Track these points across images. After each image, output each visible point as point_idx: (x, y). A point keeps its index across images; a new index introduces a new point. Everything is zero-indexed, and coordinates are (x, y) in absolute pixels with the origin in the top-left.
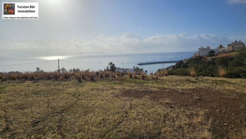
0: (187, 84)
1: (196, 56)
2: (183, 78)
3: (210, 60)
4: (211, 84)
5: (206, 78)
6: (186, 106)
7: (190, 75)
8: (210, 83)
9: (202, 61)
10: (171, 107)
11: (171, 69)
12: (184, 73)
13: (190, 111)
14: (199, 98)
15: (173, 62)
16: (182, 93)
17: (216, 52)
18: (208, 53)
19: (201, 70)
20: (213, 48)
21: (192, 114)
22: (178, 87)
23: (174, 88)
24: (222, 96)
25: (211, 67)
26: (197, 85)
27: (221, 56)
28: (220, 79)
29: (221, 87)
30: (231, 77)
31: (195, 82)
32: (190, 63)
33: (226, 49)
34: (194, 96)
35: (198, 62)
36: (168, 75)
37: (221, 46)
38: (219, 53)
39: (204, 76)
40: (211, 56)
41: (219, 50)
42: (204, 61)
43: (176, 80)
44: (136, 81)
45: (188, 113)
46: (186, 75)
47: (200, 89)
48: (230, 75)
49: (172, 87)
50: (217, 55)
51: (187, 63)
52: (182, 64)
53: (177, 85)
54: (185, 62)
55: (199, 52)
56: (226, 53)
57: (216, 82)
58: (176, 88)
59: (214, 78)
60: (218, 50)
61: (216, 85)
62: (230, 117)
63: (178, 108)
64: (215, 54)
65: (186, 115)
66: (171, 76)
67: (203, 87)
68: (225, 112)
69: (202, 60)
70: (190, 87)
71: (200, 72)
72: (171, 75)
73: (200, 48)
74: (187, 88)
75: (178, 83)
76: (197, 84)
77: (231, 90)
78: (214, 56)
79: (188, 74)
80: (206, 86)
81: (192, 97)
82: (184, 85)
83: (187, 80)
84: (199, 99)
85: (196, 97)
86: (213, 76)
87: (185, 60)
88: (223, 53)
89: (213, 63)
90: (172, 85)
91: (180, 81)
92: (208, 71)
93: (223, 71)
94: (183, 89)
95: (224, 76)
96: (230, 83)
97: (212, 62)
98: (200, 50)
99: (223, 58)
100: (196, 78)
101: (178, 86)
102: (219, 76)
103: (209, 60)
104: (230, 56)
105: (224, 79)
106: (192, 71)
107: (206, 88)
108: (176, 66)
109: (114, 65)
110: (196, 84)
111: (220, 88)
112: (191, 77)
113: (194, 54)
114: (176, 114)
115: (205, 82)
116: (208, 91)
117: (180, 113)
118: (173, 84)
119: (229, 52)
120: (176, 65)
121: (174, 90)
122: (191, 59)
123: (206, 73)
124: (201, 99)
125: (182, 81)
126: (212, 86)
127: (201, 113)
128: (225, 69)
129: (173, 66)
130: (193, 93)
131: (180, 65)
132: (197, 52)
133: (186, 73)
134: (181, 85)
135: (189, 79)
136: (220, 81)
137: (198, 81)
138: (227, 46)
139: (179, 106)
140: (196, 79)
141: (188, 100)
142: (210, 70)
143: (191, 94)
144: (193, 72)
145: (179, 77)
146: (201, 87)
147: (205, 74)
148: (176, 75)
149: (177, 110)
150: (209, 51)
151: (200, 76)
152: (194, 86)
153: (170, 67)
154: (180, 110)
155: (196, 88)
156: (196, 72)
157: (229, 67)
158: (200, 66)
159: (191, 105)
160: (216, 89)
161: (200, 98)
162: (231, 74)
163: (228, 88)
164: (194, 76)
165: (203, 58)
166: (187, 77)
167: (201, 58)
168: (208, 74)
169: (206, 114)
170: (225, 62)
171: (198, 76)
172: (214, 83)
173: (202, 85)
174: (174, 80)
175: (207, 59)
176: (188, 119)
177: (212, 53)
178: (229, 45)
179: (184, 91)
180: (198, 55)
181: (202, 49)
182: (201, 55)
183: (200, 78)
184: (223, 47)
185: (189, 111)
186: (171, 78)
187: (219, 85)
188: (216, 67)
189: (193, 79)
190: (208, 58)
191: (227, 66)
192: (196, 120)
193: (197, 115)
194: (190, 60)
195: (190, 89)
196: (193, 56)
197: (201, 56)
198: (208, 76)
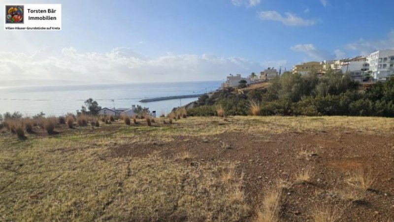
0: (214, 128)
1: (224, 88)
2: (208, 119)
3: (242, 93)
4: (243, 126)
5: (236, 117)
6: (212, 159)
7: (217, 115)
8: (241, 124)
9: (232, 94)
10: (192, 164)
11: (191, 107)
12: (210, 112)
13: (218, 165)
14: (229, 146)
15: (195, 96)
16: (207, 142)
17: (248, 82)
18: (239, 84)
19: (231, 108)
20: (245, 76)
21: (220, 171)
22: (201, 134)
23: (196, 135)
24: (256, 141)
25: (242, 102)
26: (227, 129)
27: (254, 88)
28: (253, 118)
29: (254, 128)
30: (264, 115)
31: (224, 124)
32: (217, 98)
33: (259, 78)
34: (222, 144)
35: (227, 95)
36: (187, 116)
37: (253, 74)
38: (252, 84)
39: (235, 115)
40: (242, 88)
41: (252, 79)
42: (234, 94)
43: (200, 123)
44: (137, 129)
45: (215, 169)
46: (212, 115)
47: (230, 133)
48: (264, 113)
49: (192, 134)
50: (249, 85)
51: (213, 98)
52: (207, 100)
53: (200, 130)
54: (210, 96)
55: (228, 81)
56: (259, 83)
57: (248, 122)
58: (199, 135)
59: (246, 118)
60: (250, 79)
61: (249, 127)
62: (265, 167)
63: (201, 164)
64: (246, 84)
65: (213, 173)
66: (192, 118)
67: (234, 131)
68: (259, 160)
69: (232, 92)
70: (218, 132)
71: (230, 109)
72: (192, 115)
73: (229, 76)
74: (213, 134)
75: (201, 127)
76: (227, 126)
77: (265, 132)
78: (246, 87)
79: (215, 114)
80: (238, 129)
81: (220, 146)
82: (209, 130)
83: (214, 122)
84: (230, 148)
85: (225, 145)
86: (245, 114)
87: (211, 93)
88: (256, 83)
89: (244, 97)
90: (194, 131)
91: (204, 125)
92: (239, 108)
93: (256, 107)
94: (209, 136)
95: (258, 114)
96: (264, 123)
97: (243, 95)
98: (228, 79)
99: (256, 90)
100: (224, 118)
101: (201, 132)
102: (252, 115)
103: (240, 93)
104: (263, 87)
105: (258, 118)
106: (220, 108)
107: (237, 132)
108: (199, 103)
109: (95, 103)
110: (225, 127)
111: (253, 130)
112: (218, 118)
113: (222, 84)
114: (199, 174)
115: (236, 124)
116: (239, 135)
117: (204, 171)
118: (195, 129)
119: (262, 82)
120: (199, 101)
121: (196, 139)
122: (218, 91)
123: (237, 111)
124: (232, 147)
125: (206, 125)
126: (244, 127)
127: (232, 166)
128: (258, 104)
129: (195, 103)
130: (221, 140)
131: (204, 100)
132: (225, 82)
133: (212, 112)
134: (205, 130)
135: (216, 120)
136: (254, 120)
137: (227, 122)
138: (260, 75)
139: (204, 161)
140: (225, 120)
141: (215, 151)
142: (241, 106)
143: (218, 142)
144: (220, 111)
145: (202, 118)
146: (232, 131)
147: (236, 113)
148: (199, 115)
149: (201, 167)
150: (239, 81)
151: (230, 115)
152: (223, 130)
153: (191, 103)
154: (204, 167)
155: (225, 132)
156: (225, 110)
157: (263, 101)
158: (230, 101)
159: (219, 157)
160: (249, 131)
161: (231, 145)
162: (265, 111)
163: (261, 129)
164: (222, 116)
165: (233, 90)
166: (214, 117)
167: (230, 90)
168: (239, 113)
169: (238, 167)
170: (258, 95)
171: (228, 115)
172: (246, 124)
173: (232, 128)
174: (196, 123)
175: (237, 91)
176: (215, 179)
177: (243, 83)
178: (262, 73)
179: (209, 138)
180: (226, 86)
181: (231, 78)
182: (230, 86)
183: (230, 118)
184: (256, 76)
185: (217, 167)
186: (192, 121)
187: (252, 125)
188: (248, 102)
189: (221, 120)
190: (239, 90)
191: (260, 100)
192: (226, 178)
193: (226, 170)
194: (217, 94)
195: (217, 135)
196: (220, 88)
197: (231, 88)
198: (240, 115)
